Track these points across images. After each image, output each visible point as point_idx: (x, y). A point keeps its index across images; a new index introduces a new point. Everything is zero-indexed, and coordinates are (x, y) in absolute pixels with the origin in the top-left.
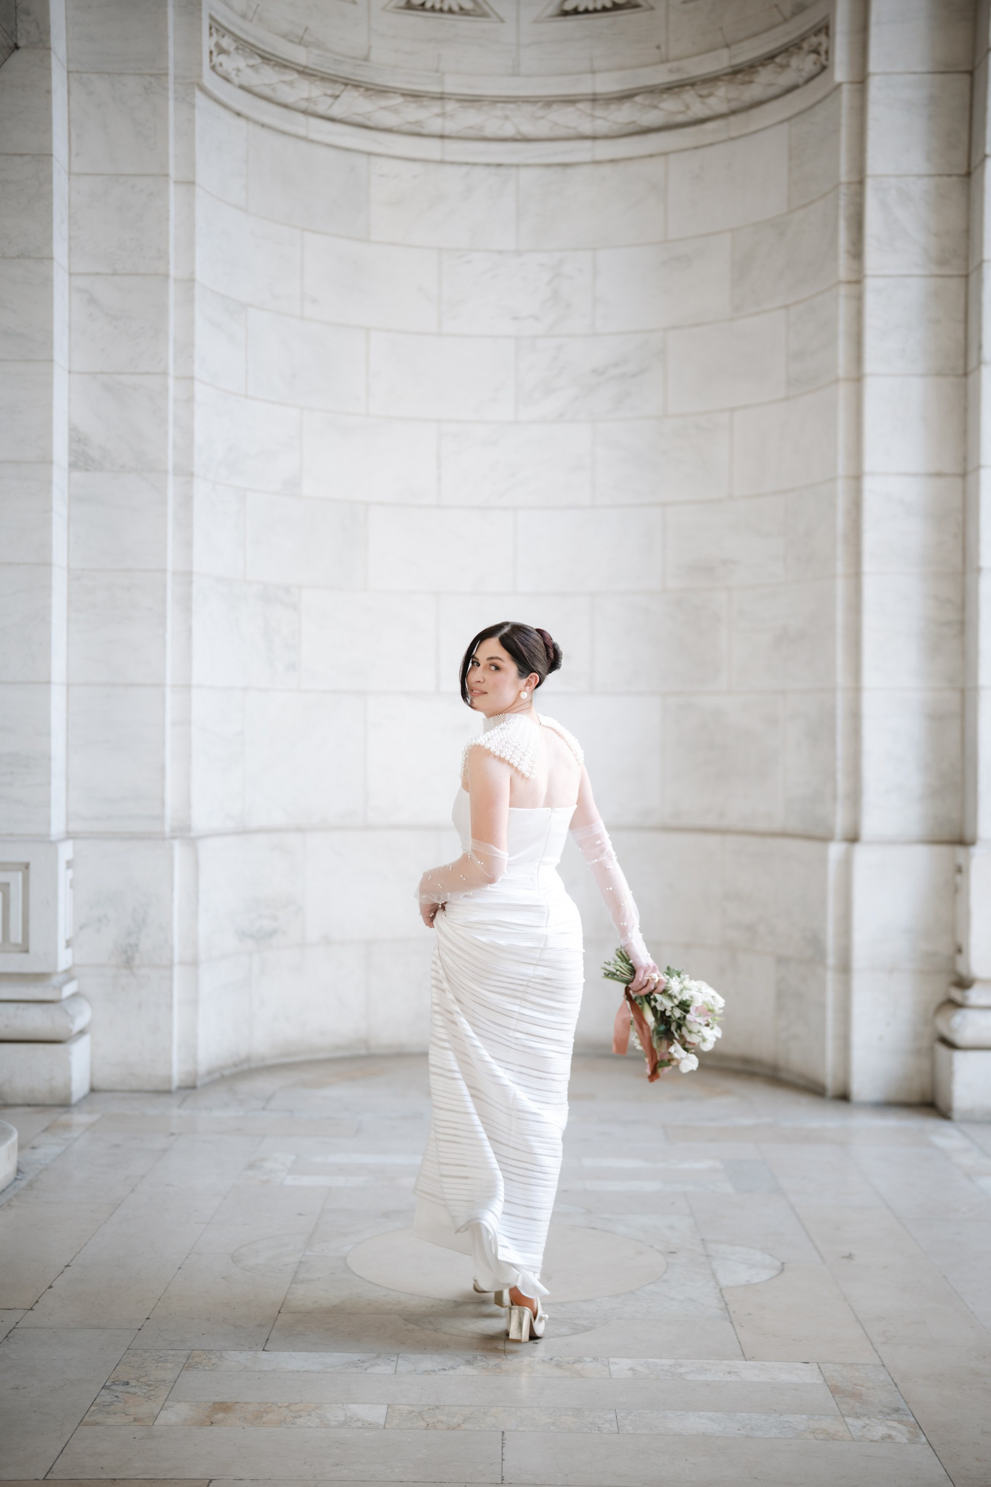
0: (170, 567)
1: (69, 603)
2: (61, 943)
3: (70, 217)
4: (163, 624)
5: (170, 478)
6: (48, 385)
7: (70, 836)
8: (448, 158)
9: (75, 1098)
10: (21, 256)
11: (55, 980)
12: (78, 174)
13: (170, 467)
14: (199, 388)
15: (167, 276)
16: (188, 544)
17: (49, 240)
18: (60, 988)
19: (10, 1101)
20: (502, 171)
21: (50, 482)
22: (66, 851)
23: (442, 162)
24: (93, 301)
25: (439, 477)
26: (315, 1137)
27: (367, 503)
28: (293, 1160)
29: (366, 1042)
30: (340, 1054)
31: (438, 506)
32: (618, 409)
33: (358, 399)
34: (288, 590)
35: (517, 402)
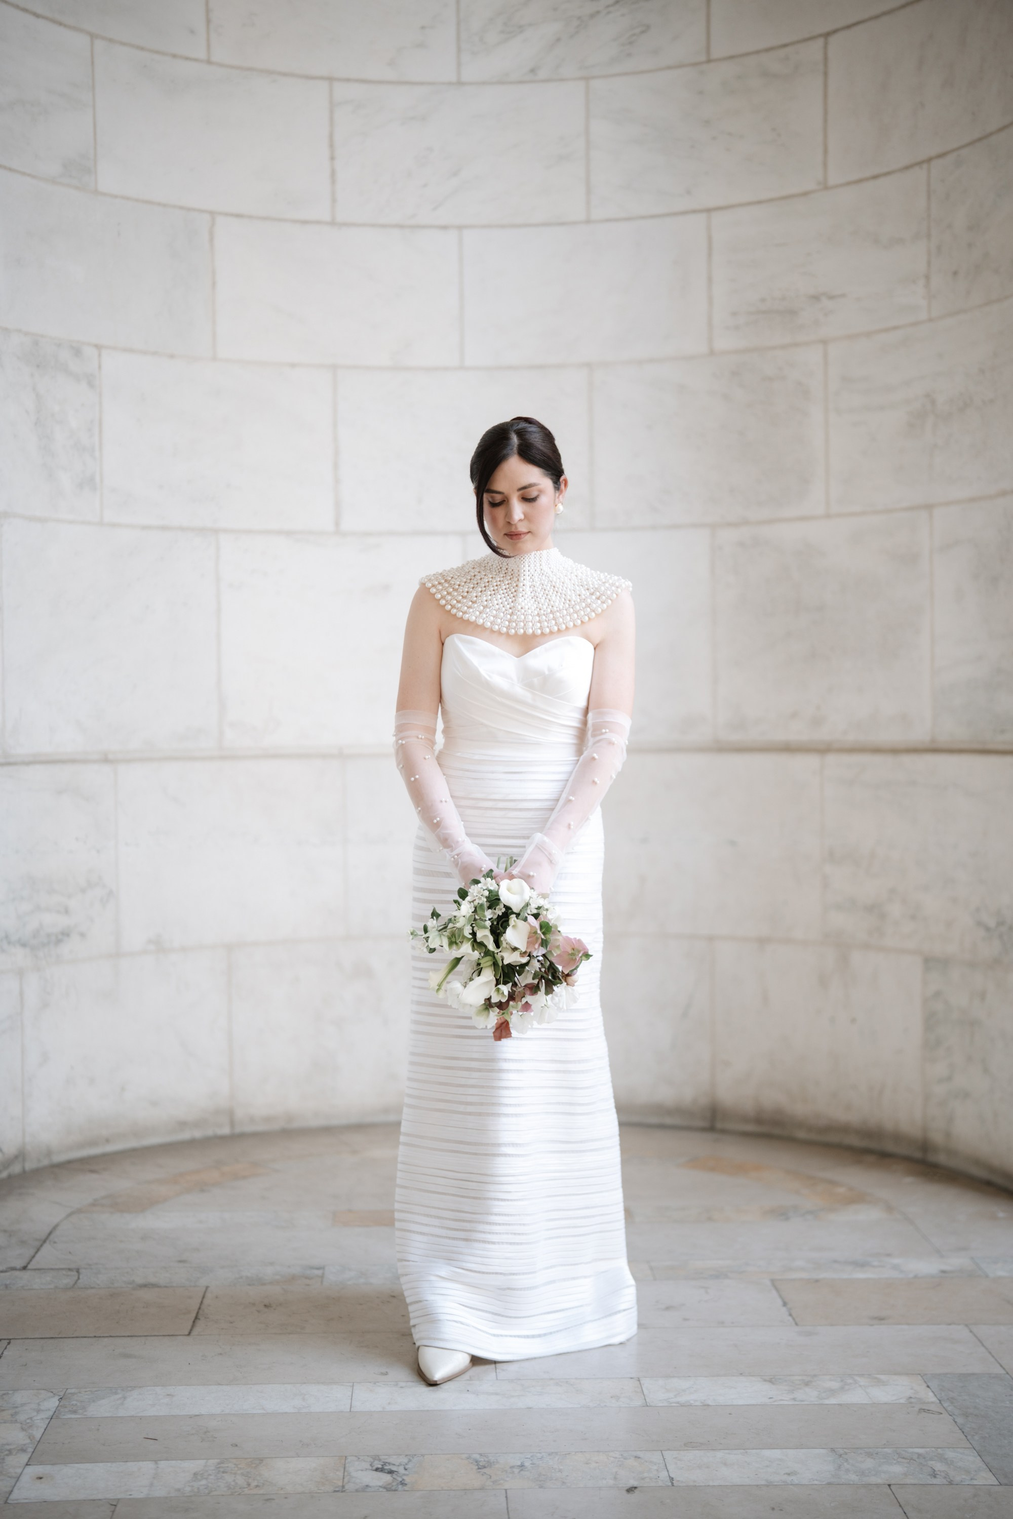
25: (333, 173)
26: (110, 1338)
27: (212, 213)
28: (51, 1413)
29: (231, 1114)
30: (186, 1135)
31: (333, 223)
32: (629, 55)
33: (192, 32)
34: (77, 352)
35: (459, 50)
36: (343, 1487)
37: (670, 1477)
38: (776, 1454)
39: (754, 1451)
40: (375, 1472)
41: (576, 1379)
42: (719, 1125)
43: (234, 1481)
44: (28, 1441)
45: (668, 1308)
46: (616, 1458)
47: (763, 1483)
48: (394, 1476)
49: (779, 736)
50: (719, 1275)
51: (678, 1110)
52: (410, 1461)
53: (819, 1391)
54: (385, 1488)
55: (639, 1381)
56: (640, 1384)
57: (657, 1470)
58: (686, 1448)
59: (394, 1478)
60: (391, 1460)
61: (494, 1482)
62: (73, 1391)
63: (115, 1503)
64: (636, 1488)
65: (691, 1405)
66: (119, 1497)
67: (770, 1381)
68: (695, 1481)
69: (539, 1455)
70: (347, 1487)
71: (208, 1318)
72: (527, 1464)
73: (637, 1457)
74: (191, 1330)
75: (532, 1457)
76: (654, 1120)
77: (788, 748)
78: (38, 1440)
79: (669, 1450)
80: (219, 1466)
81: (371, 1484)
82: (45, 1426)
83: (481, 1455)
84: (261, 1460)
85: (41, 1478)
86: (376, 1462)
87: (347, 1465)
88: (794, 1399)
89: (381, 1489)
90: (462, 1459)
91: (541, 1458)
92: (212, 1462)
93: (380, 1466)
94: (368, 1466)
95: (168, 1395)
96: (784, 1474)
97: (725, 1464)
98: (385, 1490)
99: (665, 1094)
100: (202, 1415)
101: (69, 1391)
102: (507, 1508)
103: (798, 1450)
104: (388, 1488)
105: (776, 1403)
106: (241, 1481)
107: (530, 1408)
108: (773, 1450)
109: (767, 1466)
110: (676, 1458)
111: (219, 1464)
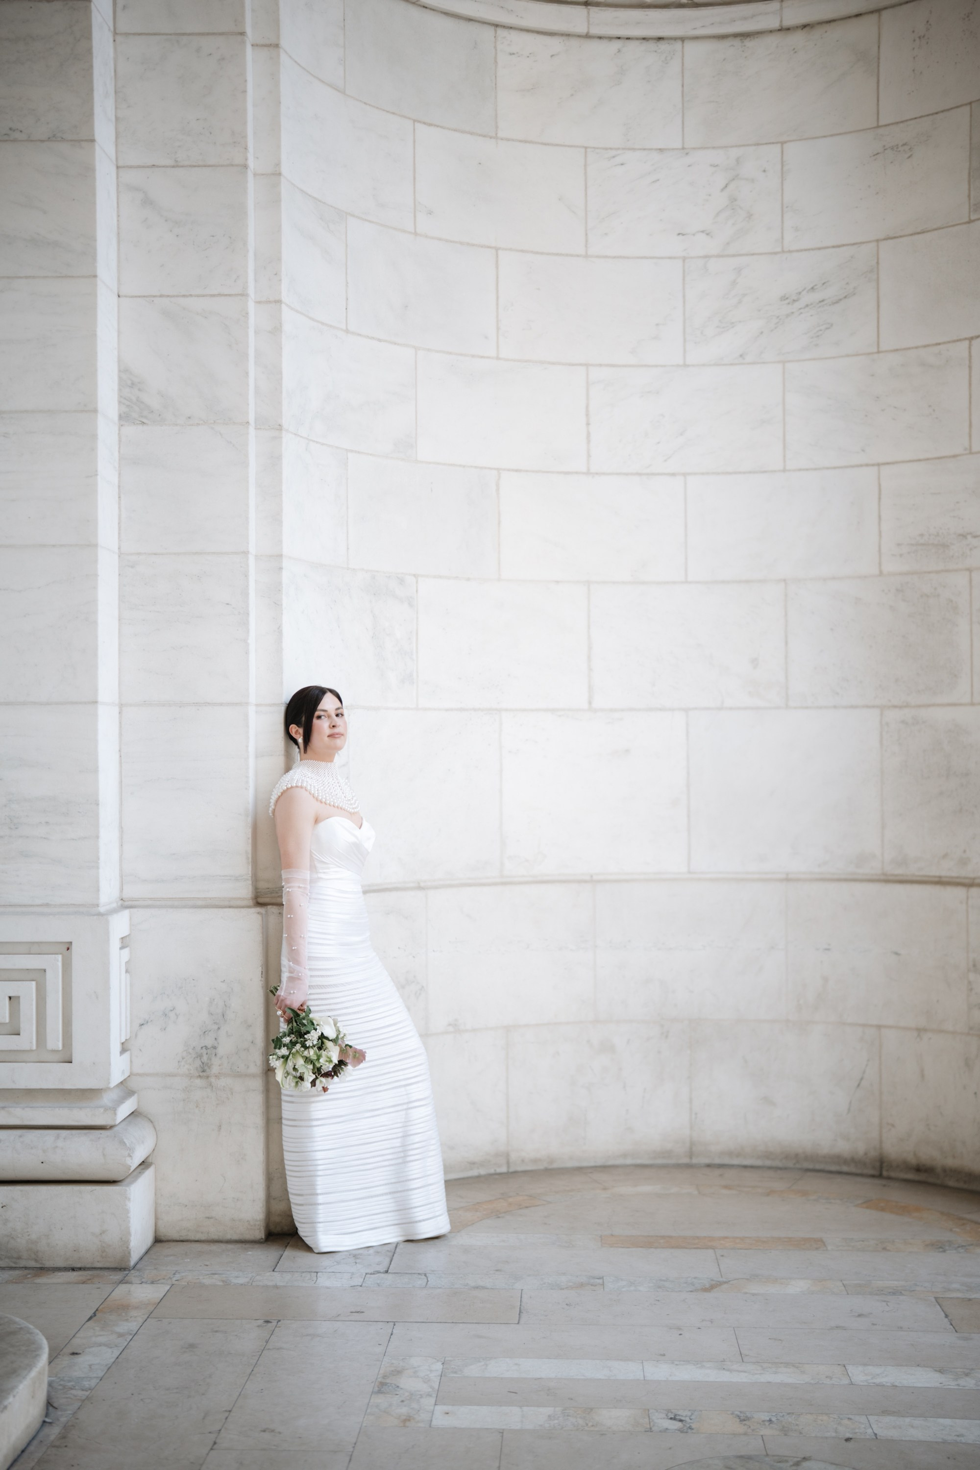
0: (252, 549)
1: (122, 598)
2: (115, 1048)
3: (116, 92)
4: (245, 624)
5: (252, 430)
6: (90, 310)
7: (125, 904)
8: (594, 31)
9: (134, 1258)
10: (53, 138)
11: (107, 1099)
12: (127, 34)
13: (251, 418)
14: (287, 314)
15: (245, 167)
16: (276, 518)
17: (89, 116)
18: (114, 1110)
19: (48, 1264)
20: (663, 46)
21: (94, 437)
22: (120, 924)
23: (588, 36)
24: (147, 202)
25: (589, 435)
26: (464, 1324)
27: (498, 469)
28: (440, 1373)
29: (507, 1155)
30: (475, 1173)
31: (588, 473)
32: (817, 345)
33: (486, 337)
34: (401, 581)
35: (685, 340)
36: (651, 1428)
37: (874, 1433)
38: (948, 1422)
39: (932, 1419)
40: (670, 1421)
41: (799, 1363)
42: (885, 1173)
43: (576, 1421)
44: (430, 1390)
45: (860, 1316)
46: (835, 1418)
47: (940, 1440)
48: (684, 1423)
49: (934, 871)
50: (896, 1292)
51: (853, 1160)
52: (692, 1414)
53: (976, 1381)
54: (679, 1430)
55: (845, 1367)
56: (846, 1369)
57: (865, 1428)
58: (883, 1414)
59: (684, 1425)
60: (679, 1413)
61: (753, 1430)
62: (450, 1359)
63: (501, 1431)
64: (851, 1439)
65: (884, 1385)
66: (504, 1427)
67: (940, 1371)
68: (892, 1437)
69: (780, 1414)
70: (653, 1429)
71: (529, 1312)
72: (774, 1419)
73: (849, 1419)
74: (519, 1320)
75: (776, 1415)
76: (834, 1168)
77: (940, 882)
78: (437, 1389)
79: (871, 1415)
80: (563, 1412)
81: (669, 1428)
82: (439, 1381)
83: (741, 1412)
84: (591, 1409)
85: (448, 1413)
86: (670, 1414)
87: (650, 1415)
88: (958, 1385)
89: (677, 1431)
90: (728, 1414)
91: (783, 1416)
92: (559, 1409)
93: (673, 1417)
94: (664, 1416)
95: (516, 1364)
96: (955, 1436)
97: (913, 1427)
98: (679, 1432)
99: (843, 1147)
100: (543, 1378)
101: (447, 1359)
102: (765, 1448)
103: (964, 1420)
104: (681, 1431)
105: (945, 1387)
106: (581, 1422)
107: (770, 1382)
108: (946, 1419)
109: (942, 1430)
110: (877, 1421)
111: (563, 1410)
